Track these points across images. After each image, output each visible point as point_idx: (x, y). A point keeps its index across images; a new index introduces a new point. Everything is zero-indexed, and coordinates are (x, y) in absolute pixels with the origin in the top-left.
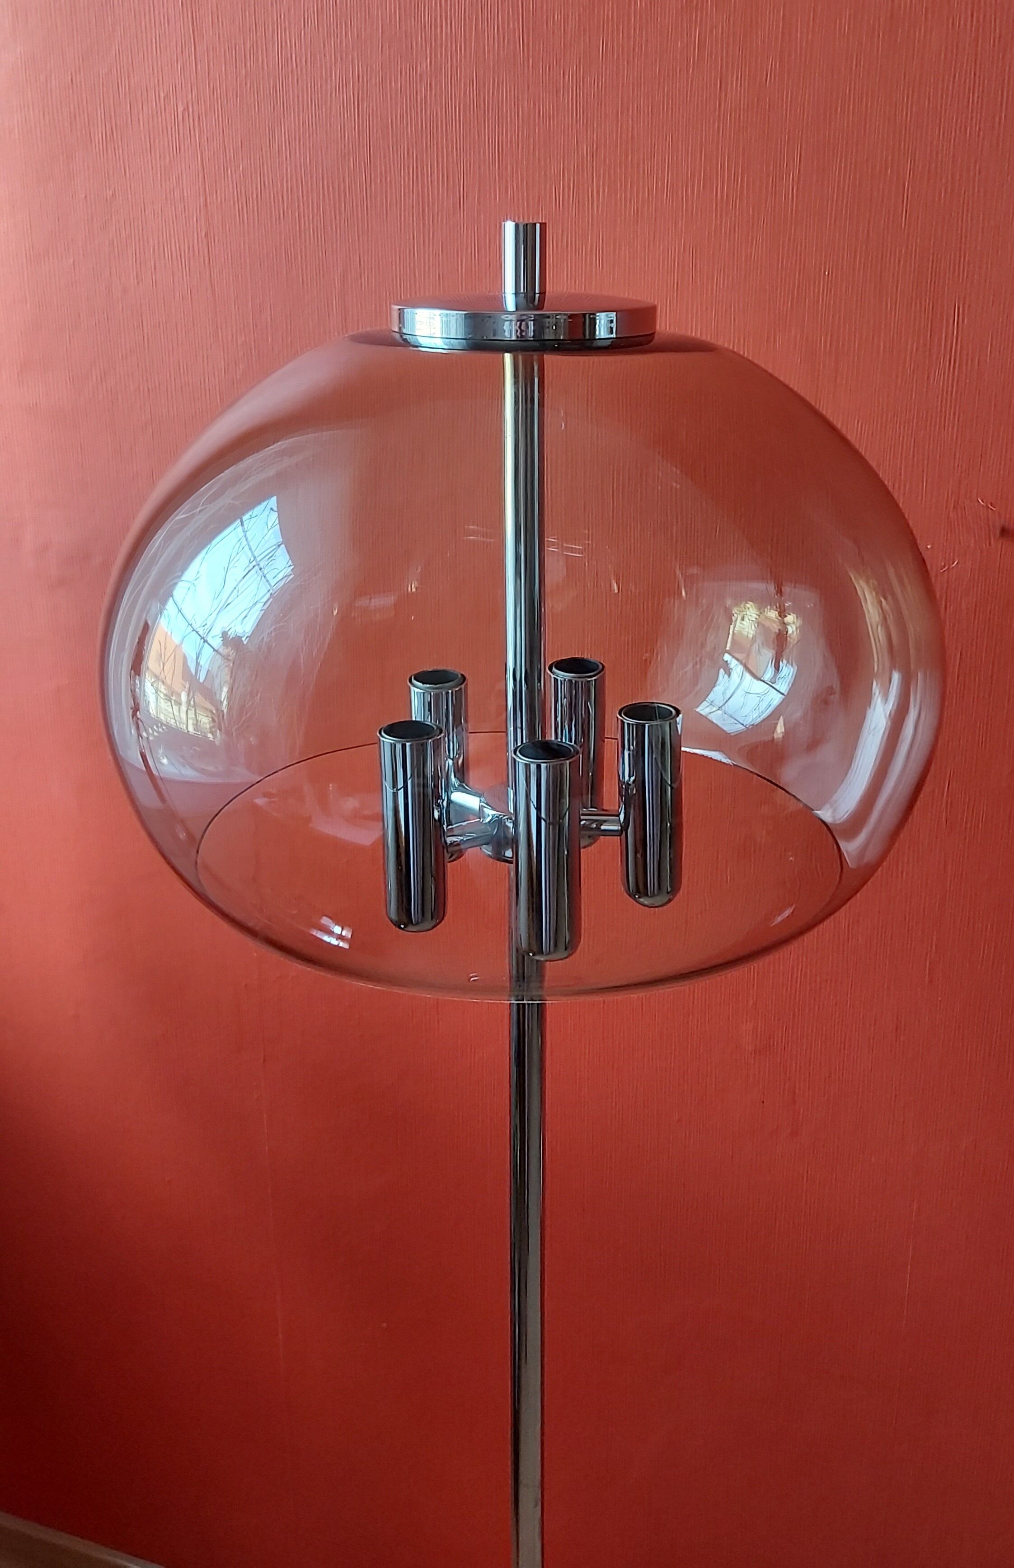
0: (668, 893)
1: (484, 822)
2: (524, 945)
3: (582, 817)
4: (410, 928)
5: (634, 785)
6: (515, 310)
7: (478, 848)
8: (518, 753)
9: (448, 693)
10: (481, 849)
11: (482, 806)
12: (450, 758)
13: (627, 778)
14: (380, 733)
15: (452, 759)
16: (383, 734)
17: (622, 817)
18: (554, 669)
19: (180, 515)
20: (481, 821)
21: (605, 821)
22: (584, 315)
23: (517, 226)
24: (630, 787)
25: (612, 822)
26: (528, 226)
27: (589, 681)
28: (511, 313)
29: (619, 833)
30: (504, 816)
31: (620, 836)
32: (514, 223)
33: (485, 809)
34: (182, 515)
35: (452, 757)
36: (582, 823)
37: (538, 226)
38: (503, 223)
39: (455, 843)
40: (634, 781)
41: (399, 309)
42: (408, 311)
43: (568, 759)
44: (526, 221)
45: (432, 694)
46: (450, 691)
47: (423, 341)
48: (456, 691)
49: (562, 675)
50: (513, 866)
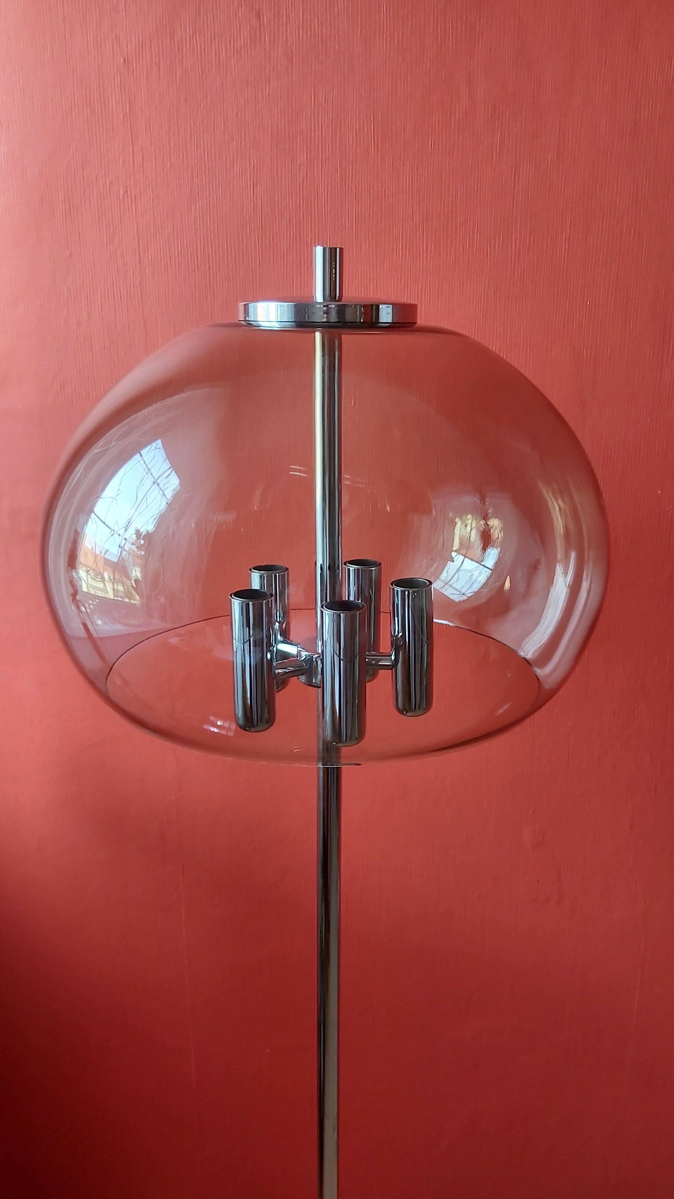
0: (424, 709)
1: (300, 660)
2: (329, 738)
3: (367, 657)
4: (252, 730)
5: (402, 639)
6: (322, 301)
7: (296, 677)
8: (324, 607)
9: (276, 575)
10: (298, 678)
11: (300, 651)
12: (277, 621)
13: (396, 633)
14: (231, 596)
15: (279, 622)
16: (233, 596)
17: (393, 658)
18: (347, 564)
19: (96, 450)
20: (298, 659)
21: (381, 659)
22: (372, 305)
23: (324, 249)
24: (399, 640)
25: (386, 660)
26: (332, 249)
27: (371, 570)
28: (320, 303)
29: (391, 667)
30: (314, 655)
31: (392, 669)
32: (322, 248)
33: (302, 652)
34: (98, 449)
35: (278, 621)
36: (367, 660)
37: (338, 249)
38: (314, 248)
39: (281, 674)
40: (401, 636)
41: (245, 304)
42: (251, 306)
43: (358, 611)
44: (331, 246)
45: (265, 575)
46: (277, 574)
47: (261, 323)
48: (282, 575)
49: (352, 568)
50: (320, 690)
